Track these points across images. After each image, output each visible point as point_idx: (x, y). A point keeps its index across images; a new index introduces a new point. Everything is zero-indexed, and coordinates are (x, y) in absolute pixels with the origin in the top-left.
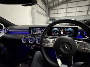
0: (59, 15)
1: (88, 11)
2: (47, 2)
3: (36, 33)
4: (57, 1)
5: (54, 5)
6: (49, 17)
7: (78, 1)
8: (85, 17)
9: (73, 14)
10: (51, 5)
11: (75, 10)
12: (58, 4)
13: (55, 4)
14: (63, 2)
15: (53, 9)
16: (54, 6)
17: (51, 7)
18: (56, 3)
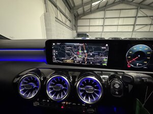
0: (92, 29)
1: (134, 25)
2: (73, 6)
3: (69, 61)
4: (90, 5)
5: (84, 12)
6: (77, 32)
7: (120, 10)
8: (131, 33)
9: (114, 29)
10: (80, 11)
11: (116, 22)
12: (91, 11)
13: (85, 10)
14: (98, 9)
15: (82, 18)
16: (84, 14)
17: (78, 15)
18: (87, 8)
